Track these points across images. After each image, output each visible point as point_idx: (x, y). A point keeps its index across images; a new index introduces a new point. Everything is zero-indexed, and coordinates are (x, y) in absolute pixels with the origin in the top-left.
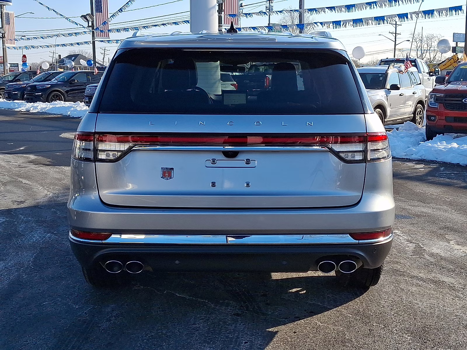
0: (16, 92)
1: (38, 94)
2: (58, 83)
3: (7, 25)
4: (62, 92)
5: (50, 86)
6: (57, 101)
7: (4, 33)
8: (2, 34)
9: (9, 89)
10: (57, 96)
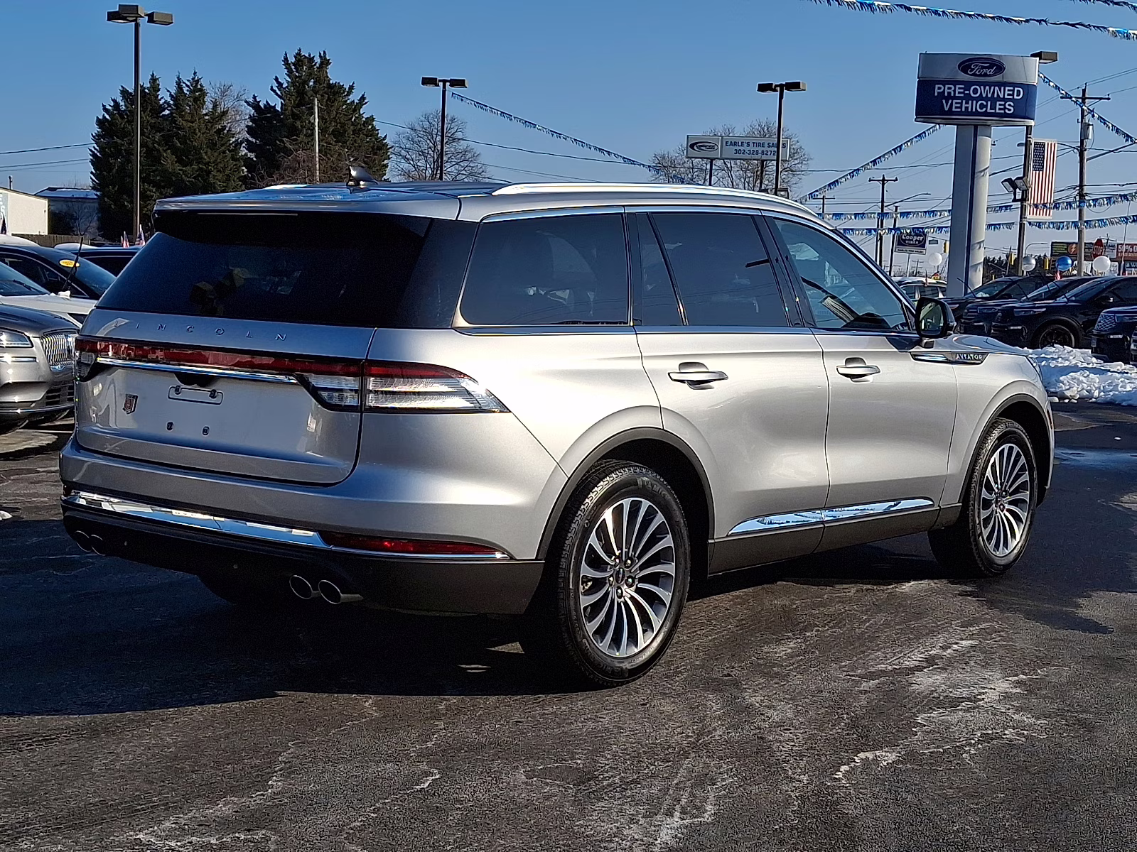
0: (981, 324)
1: (1016, 328)
2: (1069, 304)
3: (1038, 172)
4: (1073, 326)
5: (1044, 310)
6: (1055, 345)
7: (1026, 191)
8: (1023, 191)
9: (969, 316)
10: (1059, 334)
